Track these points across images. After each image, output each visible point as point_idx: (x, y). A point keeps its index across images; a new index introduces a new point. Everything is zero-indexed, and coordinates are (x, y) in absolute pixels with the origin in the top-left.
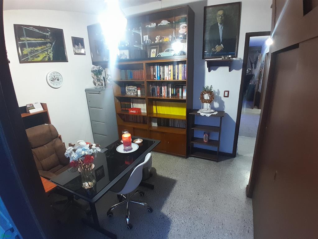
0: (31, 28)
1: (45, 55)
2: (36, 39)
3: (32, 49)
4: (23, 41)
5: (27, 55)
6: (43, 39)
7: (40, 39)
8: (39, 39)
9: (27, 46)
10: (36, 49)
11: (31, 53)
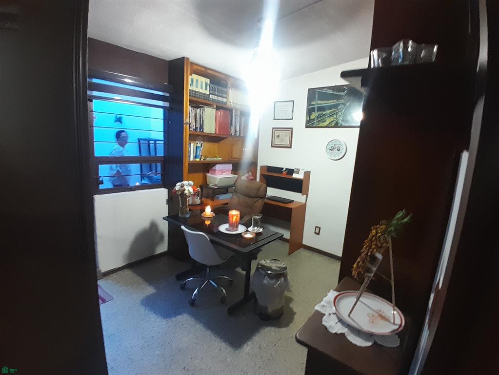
0: (324, 91)
1: (332, 120)
2: (327, 102)
3: (320, 113)
4: (314, 105)
5: (314, 119)
6: (335, 101)
7: (332, 101)
8: (330, 102)
9: (316, 110)
10: (324, 113)
11: (318, 117)
